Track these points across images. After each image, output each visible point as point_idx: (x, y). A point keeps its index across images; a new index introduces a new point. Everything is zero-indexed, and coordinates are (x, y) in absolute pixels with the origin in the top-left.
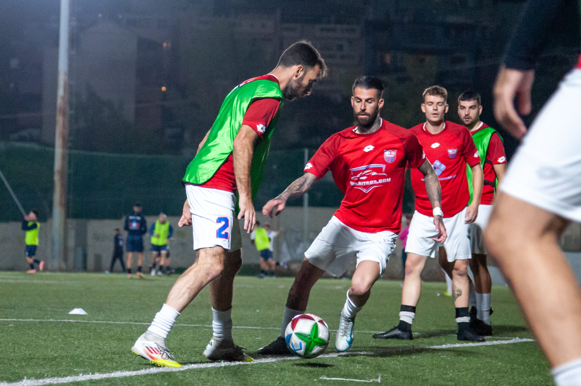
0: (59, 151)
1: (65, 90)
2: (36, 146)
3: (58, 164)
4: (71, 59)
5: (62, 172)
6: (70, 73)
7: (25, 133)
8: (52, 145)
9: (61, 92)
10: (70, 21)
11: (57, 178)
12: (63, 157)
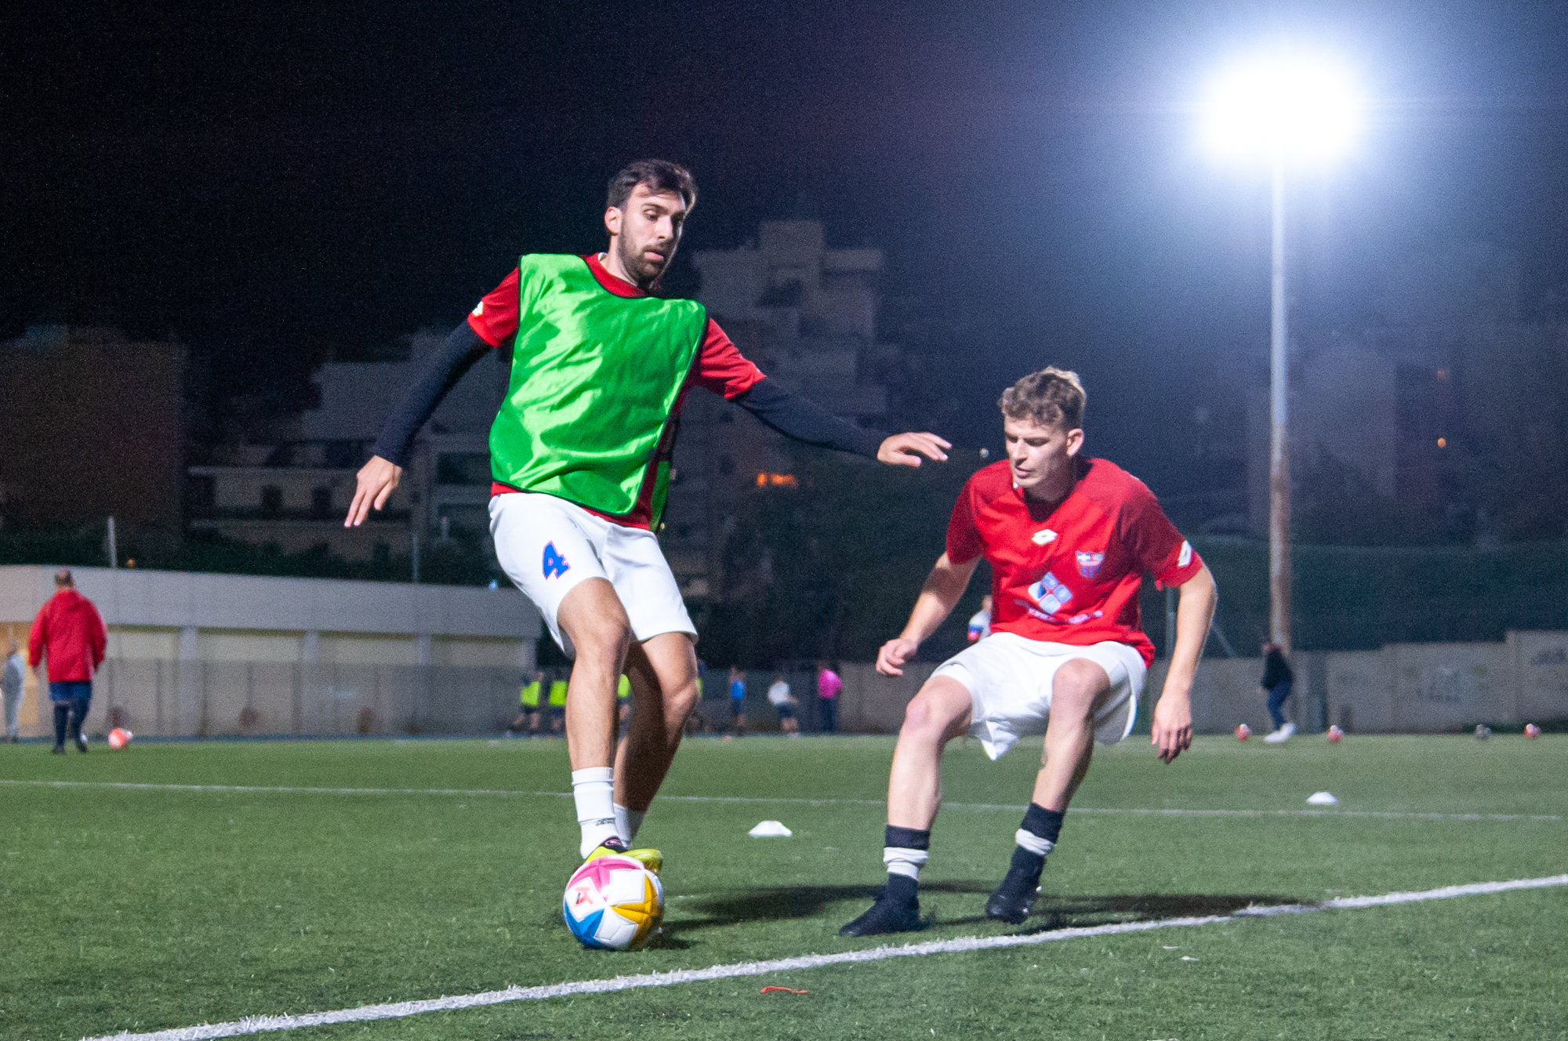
0: (1277, 547)
1: (1284, 452)
2: (1238, 541)
3: (1276, 567)
4: (1291, 403)
5: (1282, 578)
6: (1291, 424)
7: (1223, 521)
8: (1266, 539)
9: (1277, 455)
10: (1289, 344)
11: (1275, 590)
12: (1284, 556)
